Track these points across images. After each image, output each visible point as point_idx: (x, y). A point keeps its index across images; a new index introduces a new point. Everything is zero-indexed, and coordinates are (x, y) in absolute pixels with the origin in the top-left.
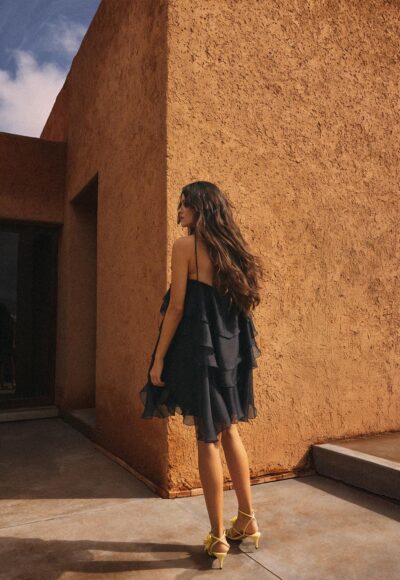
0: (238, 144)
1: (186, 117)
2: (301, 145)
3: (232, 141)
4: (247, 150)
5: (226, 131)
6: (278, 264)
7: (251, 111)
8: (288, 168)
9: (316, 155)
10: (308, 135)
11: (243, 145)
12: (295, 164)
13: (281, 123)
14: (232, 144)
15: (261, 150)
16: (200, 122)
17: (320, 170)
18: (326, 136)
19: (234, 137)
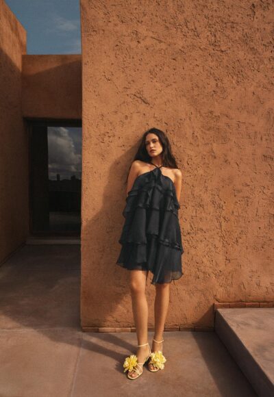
0: (155, 41)
1: (100, 23)
2: (228, 32)
3: (148, 39)
4: (163, 46)
5: (142, 30)
6: (192, 153)
7: (171, 5)
8: (210, 59)
9: (246, 40)
10: (238, 20)
11: (160, 42)
12: (219, 53)
13: (206, 12)
14: (148, 42)
15: (180, 43)
16: (116, 25)
17: (250, 56)
18: (261, 18)
19: (151, 34)
